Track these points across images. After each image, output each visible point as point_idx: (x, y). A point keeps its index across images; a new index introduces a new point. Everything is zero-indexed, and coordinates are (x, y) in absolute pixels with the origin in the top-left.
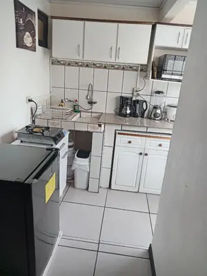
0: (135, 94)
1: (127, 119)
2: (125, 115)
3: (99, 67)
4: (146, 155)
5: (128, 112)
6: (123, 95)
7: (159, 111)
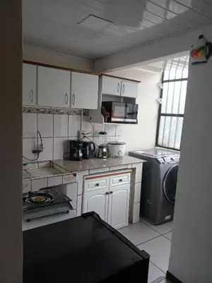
0: (82, 136)
1: (80, 162)
2: (78, 159)
3: (43, 112)
4: (111, 193)
5: (81, 155)
6: (70, 139)
7: (105, 150)
